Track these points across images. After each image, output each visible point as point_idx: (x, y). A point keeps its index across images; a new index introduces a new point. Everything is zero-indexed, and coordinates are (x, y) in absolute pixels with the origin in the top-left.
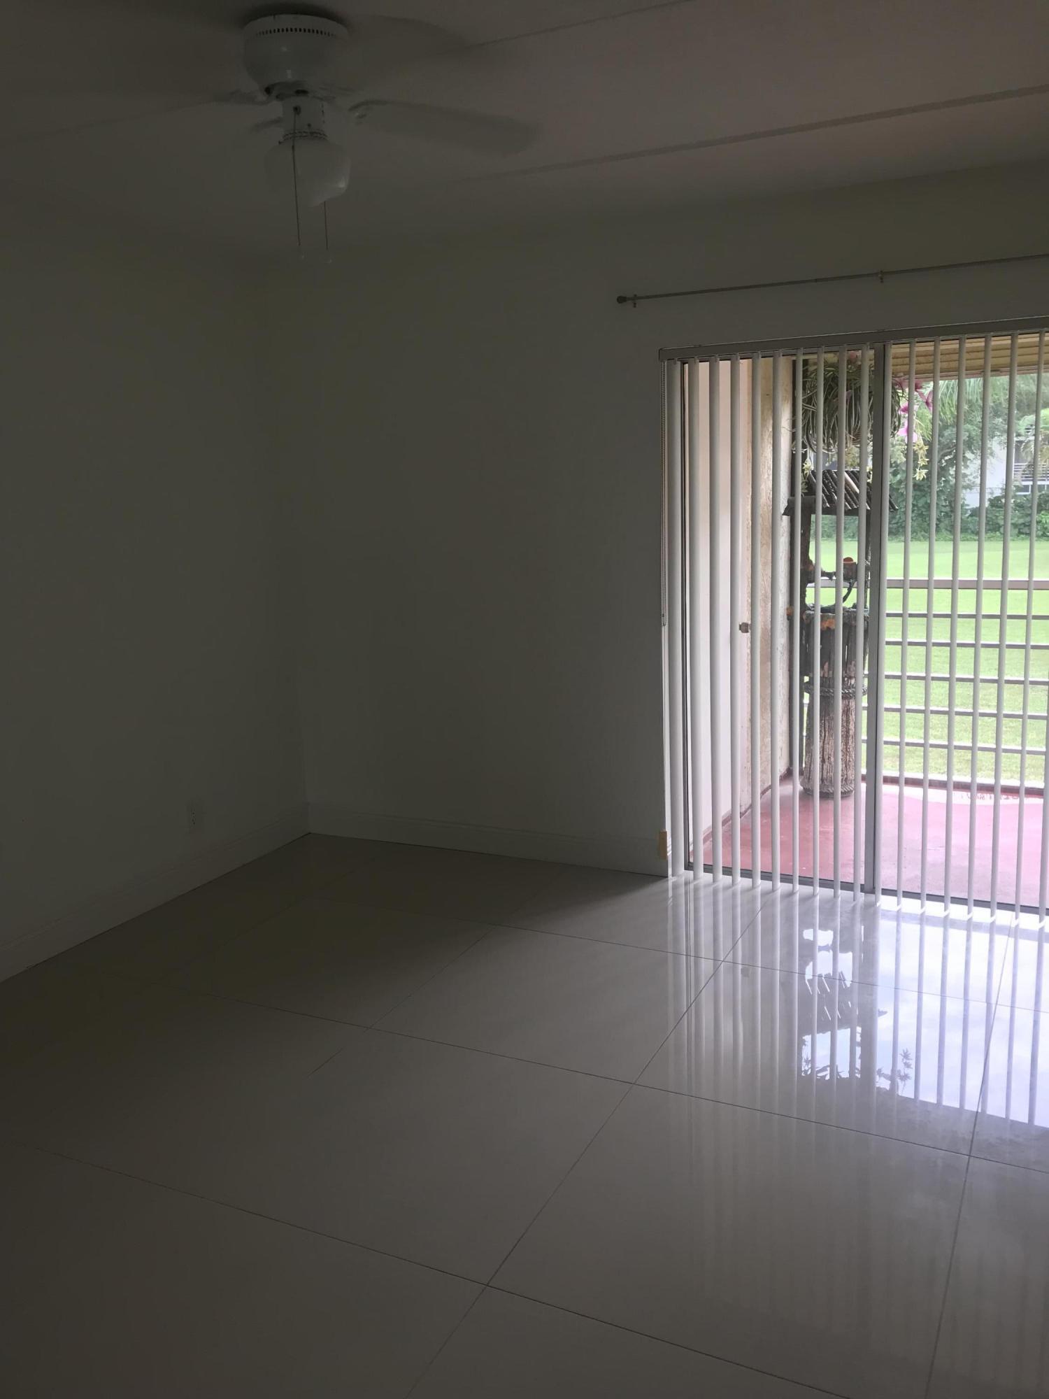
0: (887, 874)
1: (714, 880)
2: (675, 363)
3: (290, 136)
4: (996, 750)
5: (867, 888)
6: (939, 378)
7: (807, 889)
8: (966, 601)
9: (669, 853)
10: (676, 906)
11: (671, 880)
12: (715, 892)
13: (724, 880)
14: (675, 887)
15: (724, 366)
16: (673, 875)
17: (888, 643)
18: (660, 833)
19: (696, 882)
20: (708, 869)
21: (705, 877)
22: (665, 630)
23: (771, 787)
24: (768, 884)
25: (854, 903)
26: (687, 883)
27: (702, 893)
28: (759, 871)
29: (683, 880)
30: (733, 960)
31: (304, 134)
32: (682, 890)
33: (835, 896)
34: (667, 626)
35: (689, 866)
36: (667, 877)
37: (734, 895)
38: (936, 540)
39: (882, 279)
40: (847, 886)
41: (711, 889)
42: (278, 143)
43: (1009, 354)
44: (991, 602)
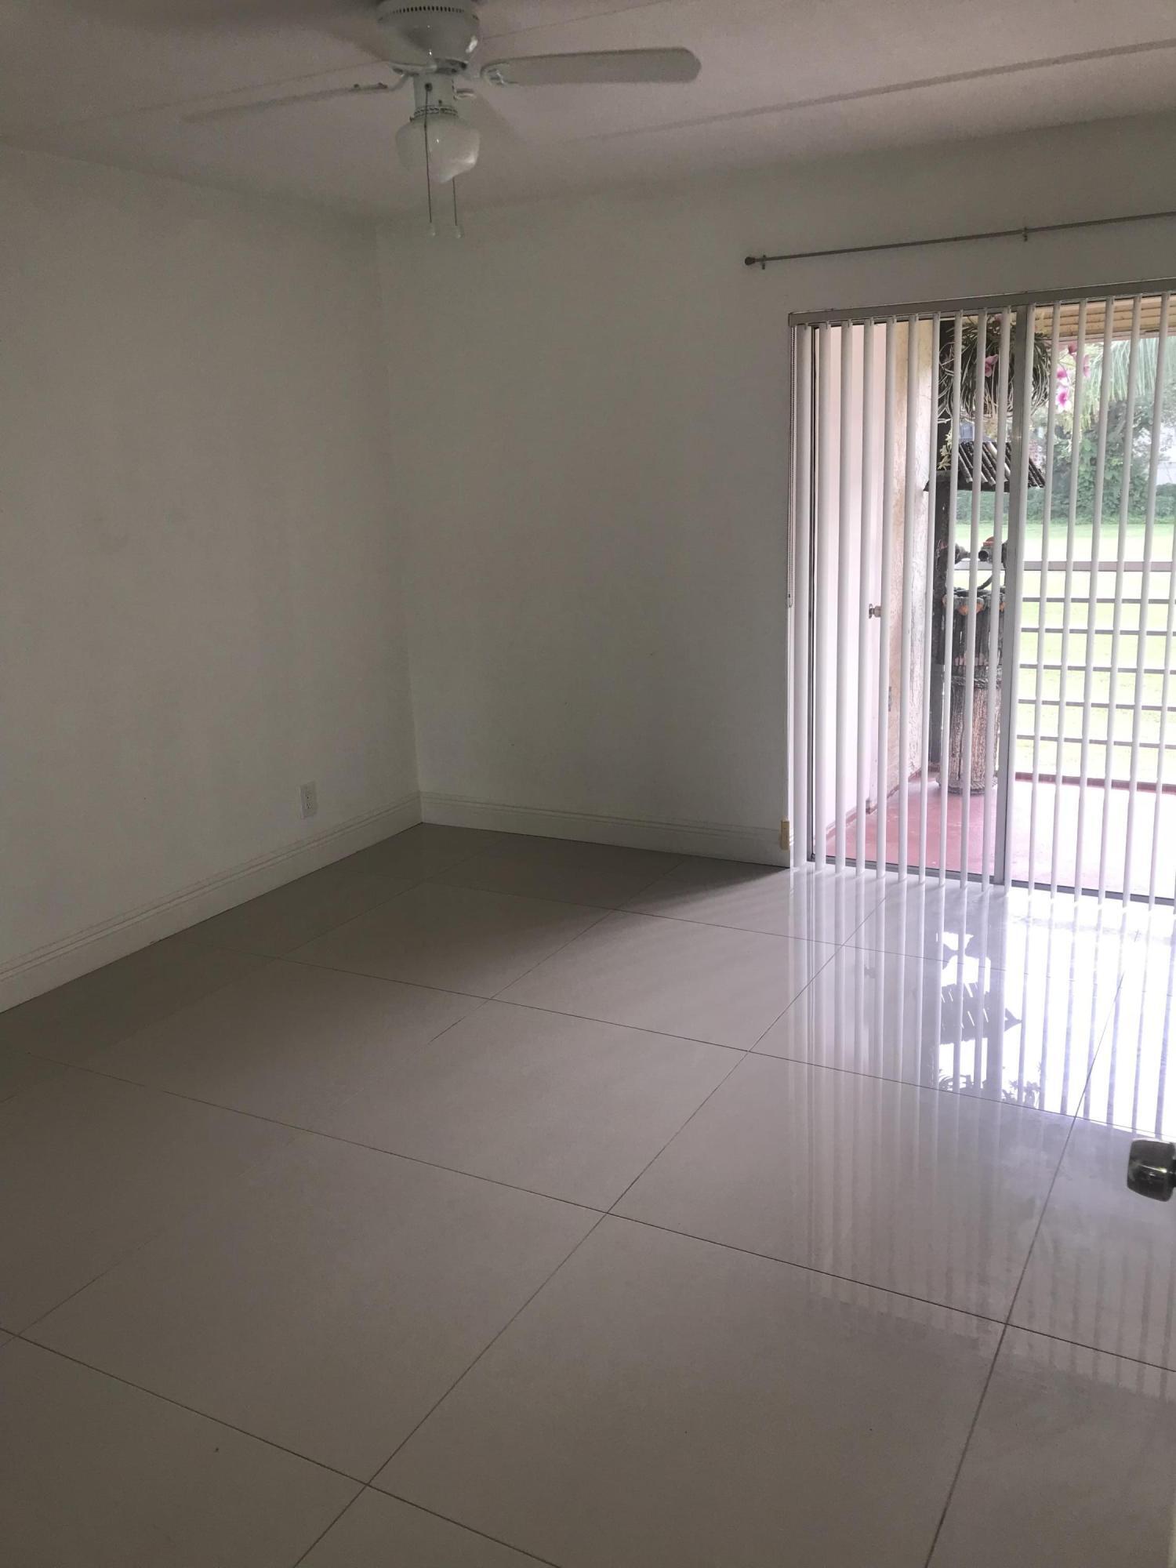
0: (1017, 868)
1: (837, 871)
2: (805, 329)
3: (421, 113)
4: (1132, 744)
5: (997, 879)
6: (1084, 341)
7: (933, 880)
8: (1105, 584)
9: (791, 844)
10: (797, 894)
11: (793, 870)
12: (837, 883)
13: (847, 871)
14: (797, 876)
15: (857, 331)
16: (794, 866)
17: (1024, 630)
18: (782, 822)
19: (818, 873)
20: (831, 860)
21: (827, 869)
22: (791, 612)
23: (898, 788)
24: (894, 875)
25: (982, 893)
26: (809, 873)
27: (824, 884)
28: (884, 862)
29: (805, 870)
30: (856, 944)
31: (435, 111)
32: (804, 880)
33: (962, 886)
34: (793, 606)
35: (811, 858)
36: (789, 868)
37: (858, 885)
38: (1076, 524)
39: (1026, 236)
40: (975, 878)
41: (833, 879)
42: (409, 121)
43: (1159, 314)
44: (1131, 584)
